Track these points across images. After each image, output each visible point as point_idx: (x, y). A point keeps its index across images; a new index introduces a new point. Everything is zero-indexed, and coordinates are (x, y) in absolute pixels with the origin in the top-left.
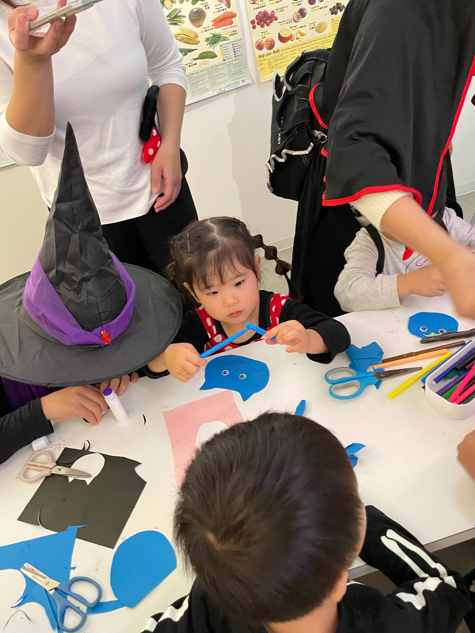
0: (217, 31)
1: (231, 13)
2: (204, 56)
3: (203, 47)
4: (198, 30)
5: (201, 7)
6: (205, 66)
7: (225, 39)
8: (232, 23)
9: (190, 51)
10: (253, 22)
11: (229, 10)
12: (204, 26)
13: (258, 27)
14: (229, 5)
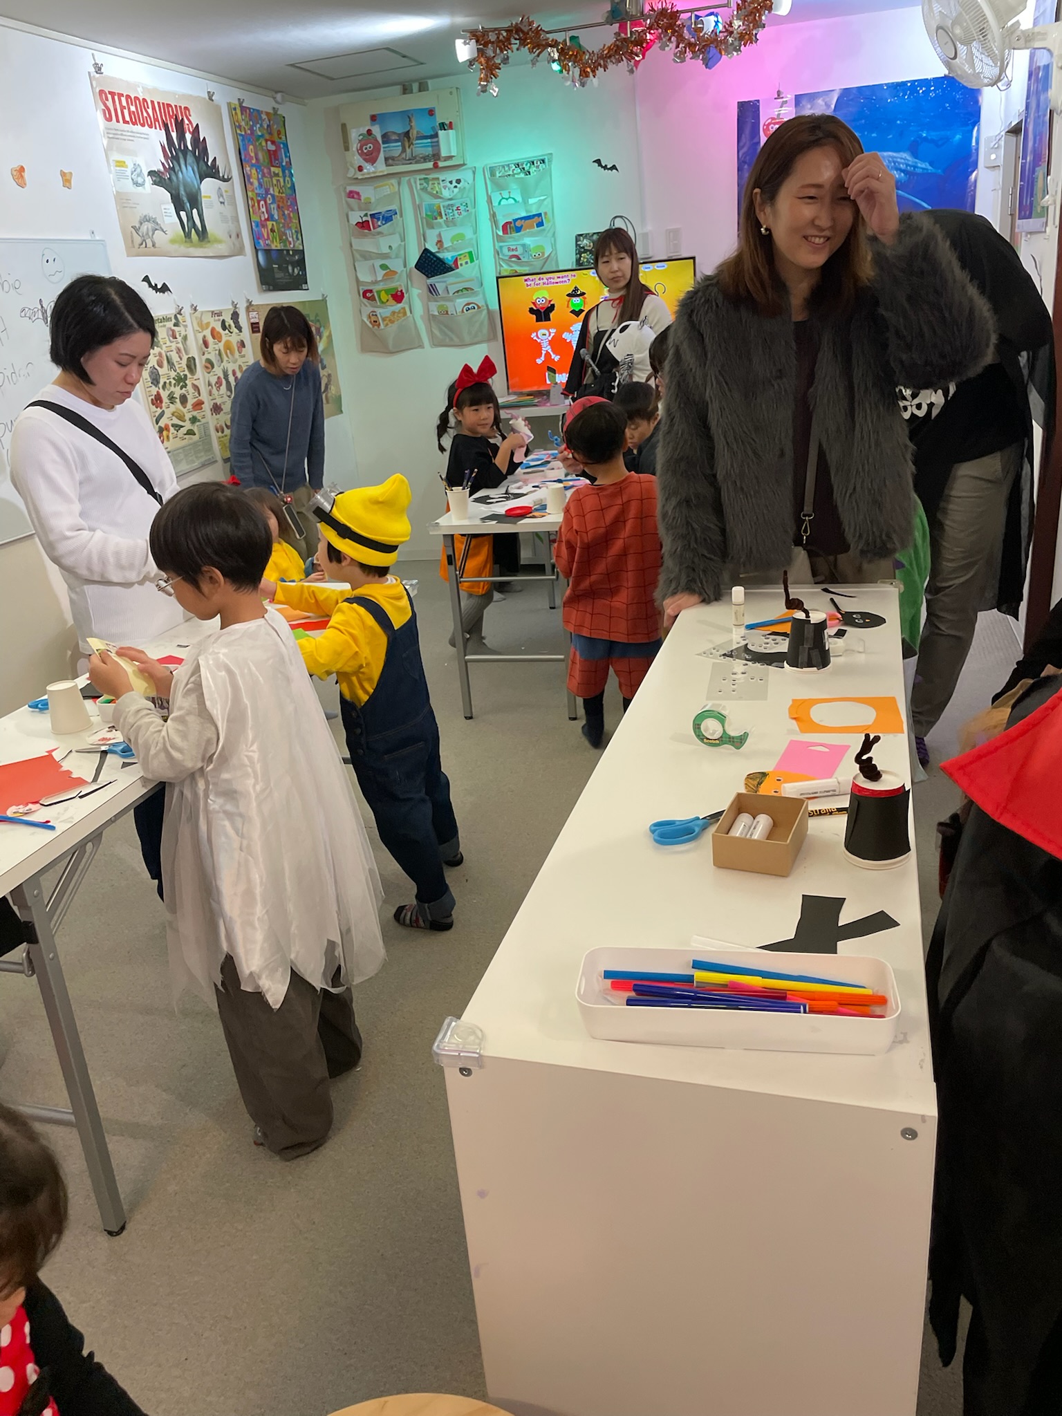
0: (195, 413)
1: (201, 400)
2: (190, 432)
3: (188, 425)
4: (185, 410)
5: (185, 392)
6: (191, 441)
7: (199, 421)
8: (202, 409)
9: (182, 427)
10: (211, 410)
11: (200, 398)
12: (187, 408)
13: (214, 414)
14: (199, 395)
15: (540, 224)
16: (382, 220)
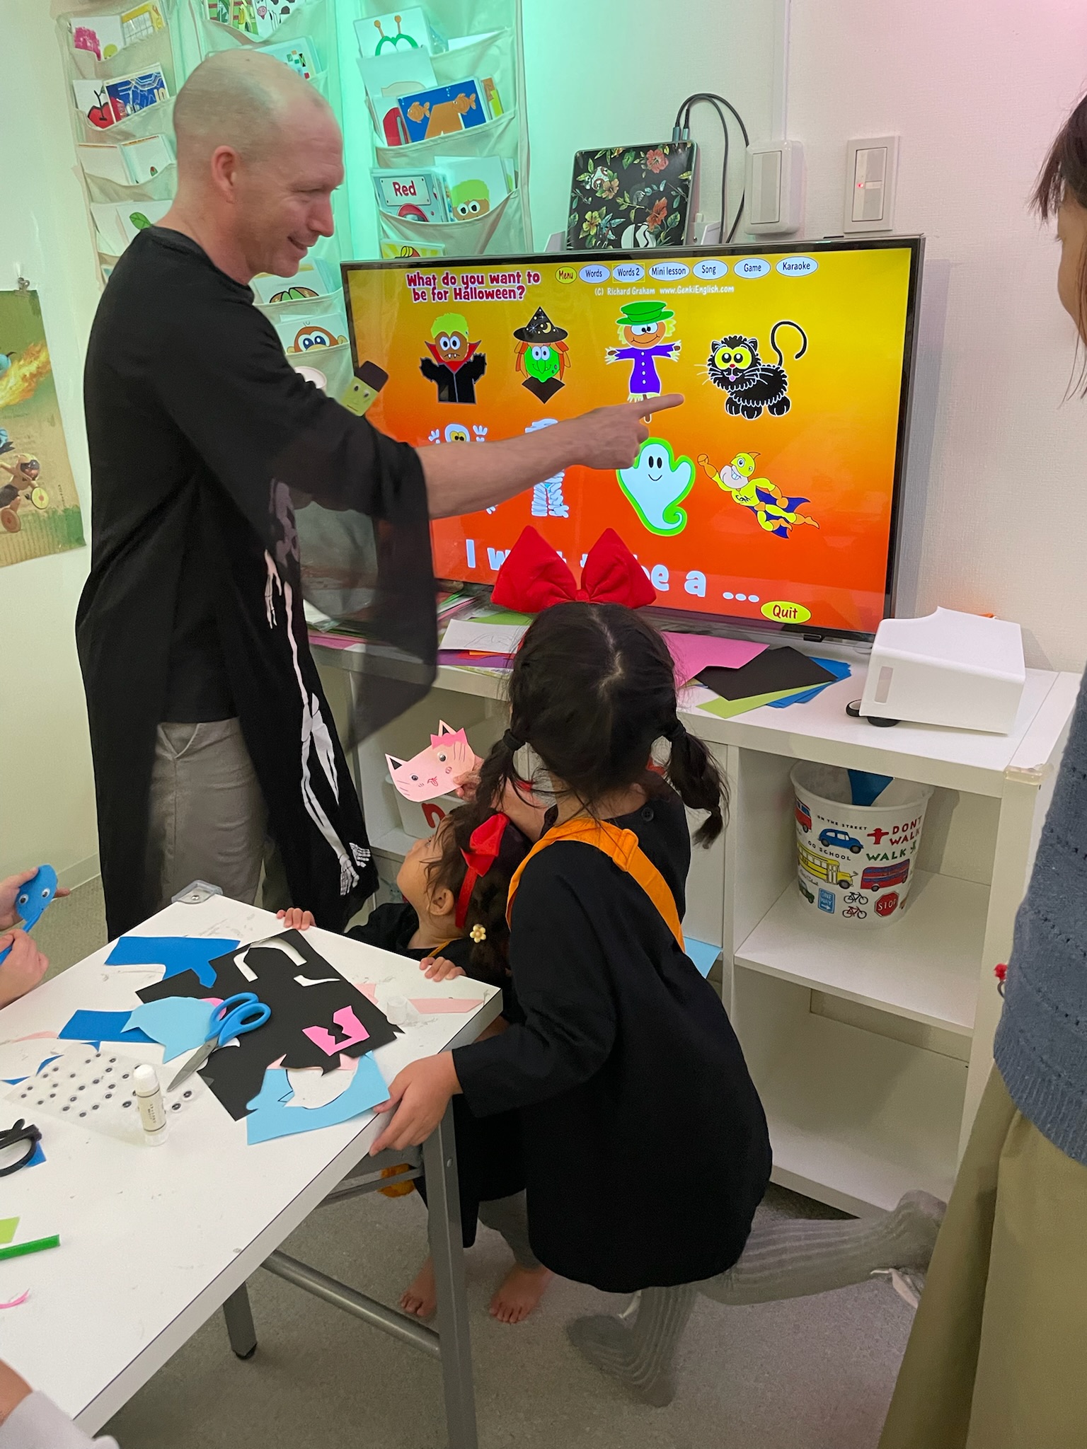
15: (474, 117)
16: (133, 102)
